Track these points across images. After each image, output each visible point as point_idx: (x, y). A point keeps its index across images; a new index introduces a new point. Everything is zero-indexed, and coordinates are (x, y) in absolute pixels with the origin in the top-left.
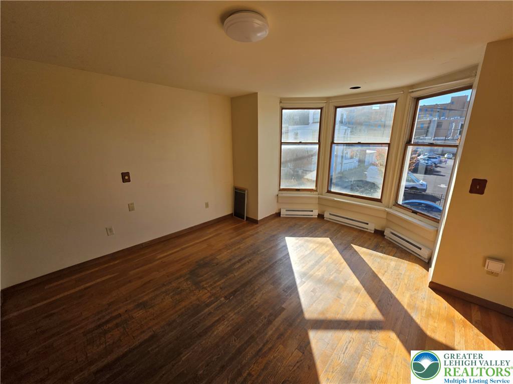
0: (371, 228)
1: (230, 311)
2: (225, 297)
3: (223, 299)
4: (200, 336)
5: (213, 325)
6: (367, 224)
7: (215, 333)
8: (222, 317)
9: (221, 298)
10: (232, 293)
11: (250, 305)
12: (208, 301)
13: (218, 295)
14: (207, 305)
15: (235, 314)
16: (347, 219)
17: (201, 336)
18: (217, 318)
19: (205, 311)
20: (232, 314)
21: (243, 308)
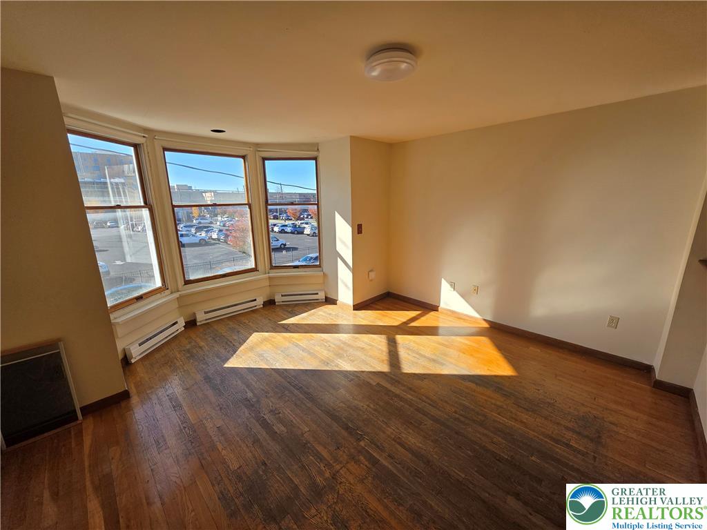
0: (260, 302)
1: (384, 432)
2: (359, 440)
3: (362, 443)
4: (428, 463)
5: (409, 450)
6: (255, 300)
7: (421, 445)
8: (395, 441)
9: (361, 446)
10: (350, 433)
11: (374, 412)
12: (366, 463)
13: (352, 450)
14: (375, 462)
15: (389, 427)
16: (229, 307)
17: (429, 461)
18: (398, 446)
19: (386, 464)
20: (390, 430)
21: (378, 419)
